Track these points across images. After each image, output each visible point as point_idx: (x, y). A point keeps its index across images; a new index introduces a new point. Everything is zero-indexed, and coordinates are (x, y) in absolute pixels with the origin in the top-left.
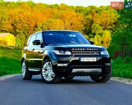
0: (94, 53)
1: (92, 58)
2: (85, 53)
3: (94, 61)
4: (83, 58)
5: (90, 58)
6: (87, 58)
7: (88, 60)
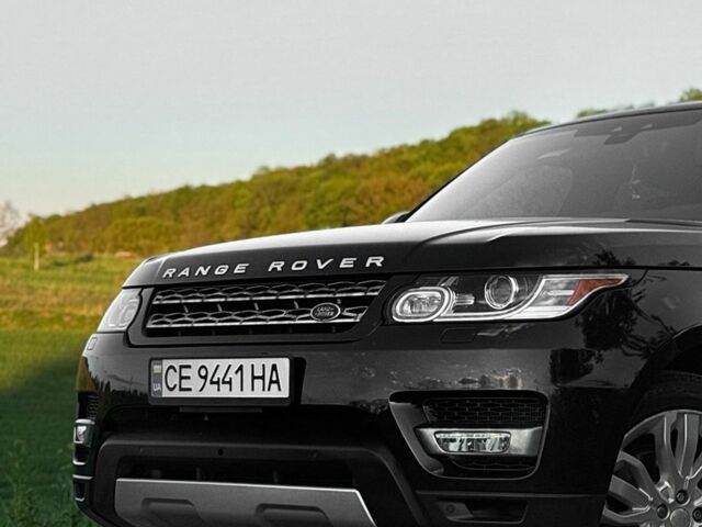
4: (178, 364)
7: (218, 383)
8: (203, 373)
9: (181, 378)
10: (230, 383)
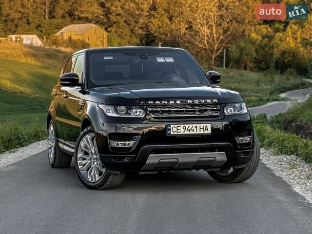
0: (206, 110)
1: (198, 125)
2: (183, 111)
3: (206, 132)
4: (176, 126)
5: (195, 125)
6: (187, 126)
7: (189, 130)
8: (184, 128)
9: (177, 129)
10: (193, 130)
